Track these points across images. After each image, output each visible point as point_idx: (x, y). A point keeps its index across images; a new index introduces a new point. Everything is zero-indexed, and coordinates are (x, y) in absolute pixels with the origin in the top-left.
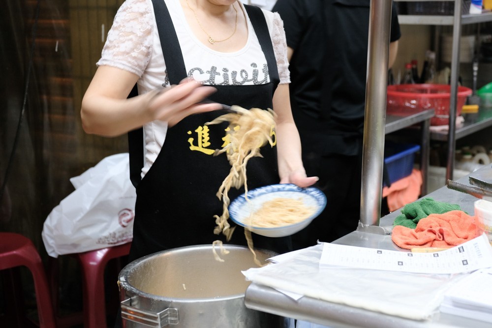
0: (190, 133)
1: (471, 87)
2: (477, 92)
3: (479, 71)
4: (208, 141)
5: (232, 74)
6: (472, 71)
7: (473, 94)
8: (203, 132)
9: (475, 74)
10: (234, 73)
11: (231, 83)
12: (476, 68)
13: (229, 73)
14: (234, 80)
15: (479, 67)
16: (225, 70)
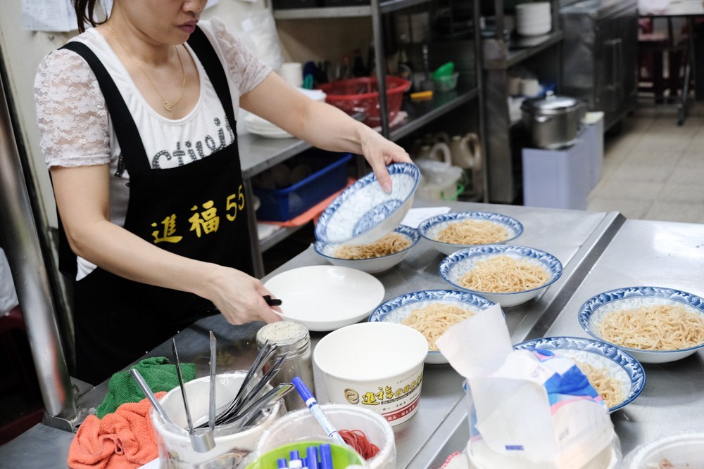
0: (154, 225)
1: (423, 70)
2: (431, 75)
3: (429, 54)
4: (174, 228)
5: (197, 147)
6: (422, 54)
7: (427, 79)
8: (171, 222)
9: (426, 57)
10: (199, 145)
11: (199, 158)
12: (425, 51)
13: (194, 147)
14: (201, 154)
15: (429, 49)
16: (188, 144)
